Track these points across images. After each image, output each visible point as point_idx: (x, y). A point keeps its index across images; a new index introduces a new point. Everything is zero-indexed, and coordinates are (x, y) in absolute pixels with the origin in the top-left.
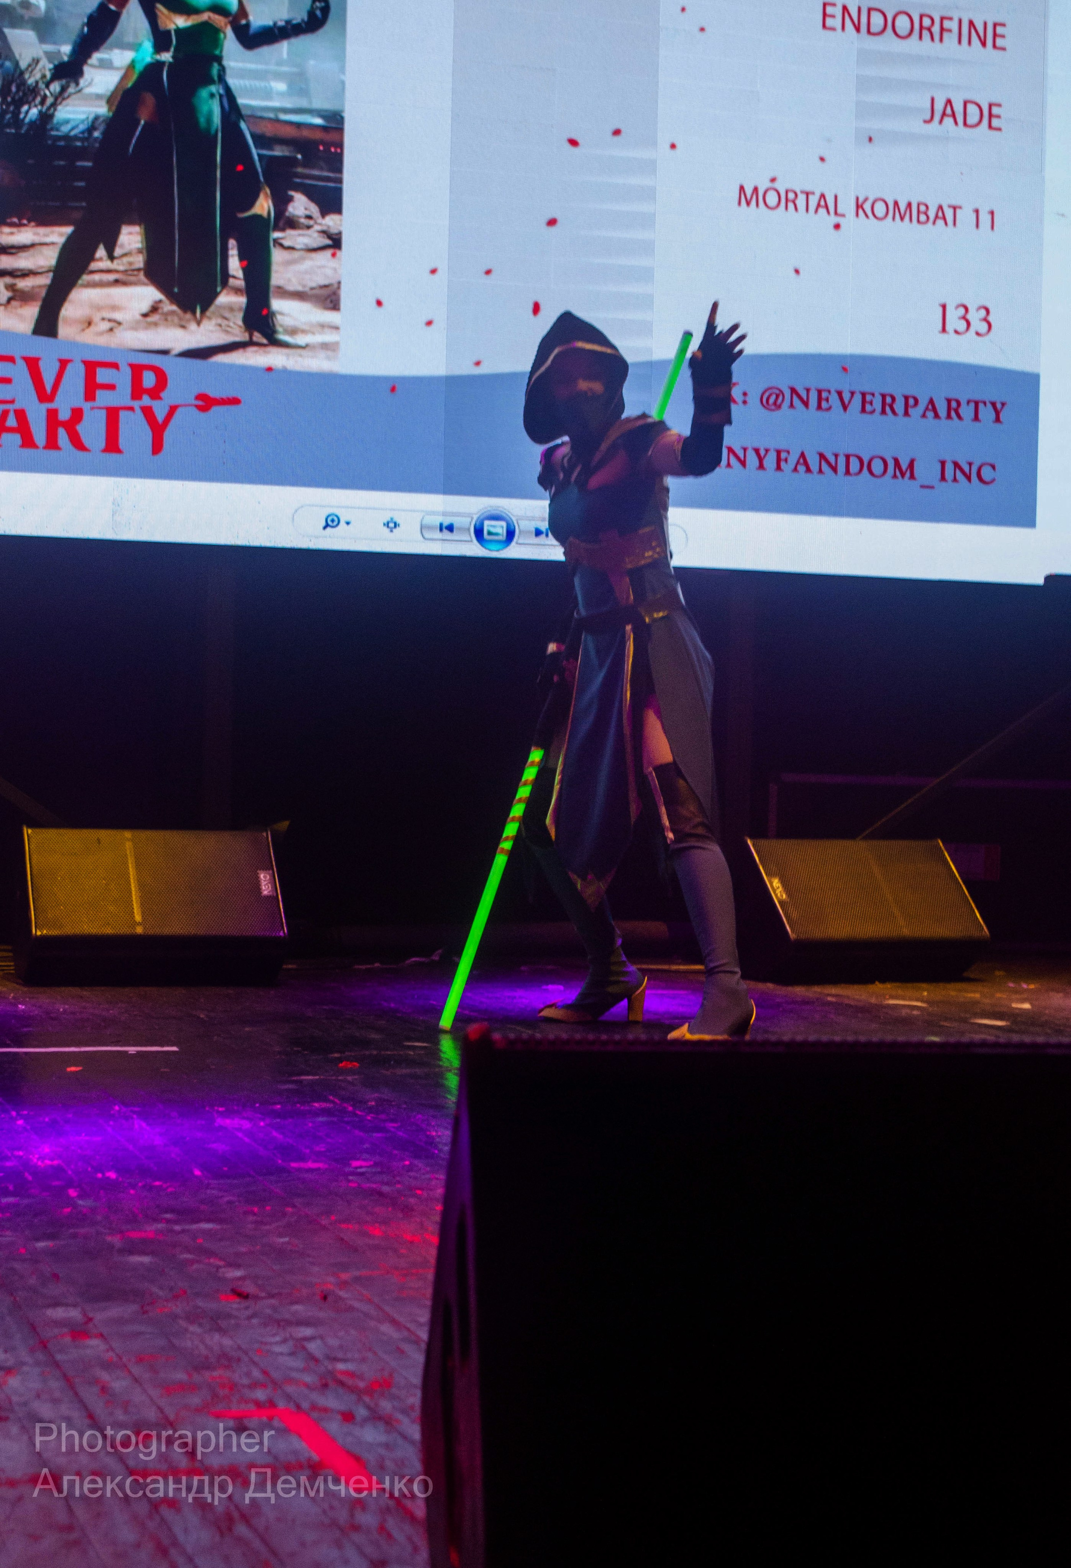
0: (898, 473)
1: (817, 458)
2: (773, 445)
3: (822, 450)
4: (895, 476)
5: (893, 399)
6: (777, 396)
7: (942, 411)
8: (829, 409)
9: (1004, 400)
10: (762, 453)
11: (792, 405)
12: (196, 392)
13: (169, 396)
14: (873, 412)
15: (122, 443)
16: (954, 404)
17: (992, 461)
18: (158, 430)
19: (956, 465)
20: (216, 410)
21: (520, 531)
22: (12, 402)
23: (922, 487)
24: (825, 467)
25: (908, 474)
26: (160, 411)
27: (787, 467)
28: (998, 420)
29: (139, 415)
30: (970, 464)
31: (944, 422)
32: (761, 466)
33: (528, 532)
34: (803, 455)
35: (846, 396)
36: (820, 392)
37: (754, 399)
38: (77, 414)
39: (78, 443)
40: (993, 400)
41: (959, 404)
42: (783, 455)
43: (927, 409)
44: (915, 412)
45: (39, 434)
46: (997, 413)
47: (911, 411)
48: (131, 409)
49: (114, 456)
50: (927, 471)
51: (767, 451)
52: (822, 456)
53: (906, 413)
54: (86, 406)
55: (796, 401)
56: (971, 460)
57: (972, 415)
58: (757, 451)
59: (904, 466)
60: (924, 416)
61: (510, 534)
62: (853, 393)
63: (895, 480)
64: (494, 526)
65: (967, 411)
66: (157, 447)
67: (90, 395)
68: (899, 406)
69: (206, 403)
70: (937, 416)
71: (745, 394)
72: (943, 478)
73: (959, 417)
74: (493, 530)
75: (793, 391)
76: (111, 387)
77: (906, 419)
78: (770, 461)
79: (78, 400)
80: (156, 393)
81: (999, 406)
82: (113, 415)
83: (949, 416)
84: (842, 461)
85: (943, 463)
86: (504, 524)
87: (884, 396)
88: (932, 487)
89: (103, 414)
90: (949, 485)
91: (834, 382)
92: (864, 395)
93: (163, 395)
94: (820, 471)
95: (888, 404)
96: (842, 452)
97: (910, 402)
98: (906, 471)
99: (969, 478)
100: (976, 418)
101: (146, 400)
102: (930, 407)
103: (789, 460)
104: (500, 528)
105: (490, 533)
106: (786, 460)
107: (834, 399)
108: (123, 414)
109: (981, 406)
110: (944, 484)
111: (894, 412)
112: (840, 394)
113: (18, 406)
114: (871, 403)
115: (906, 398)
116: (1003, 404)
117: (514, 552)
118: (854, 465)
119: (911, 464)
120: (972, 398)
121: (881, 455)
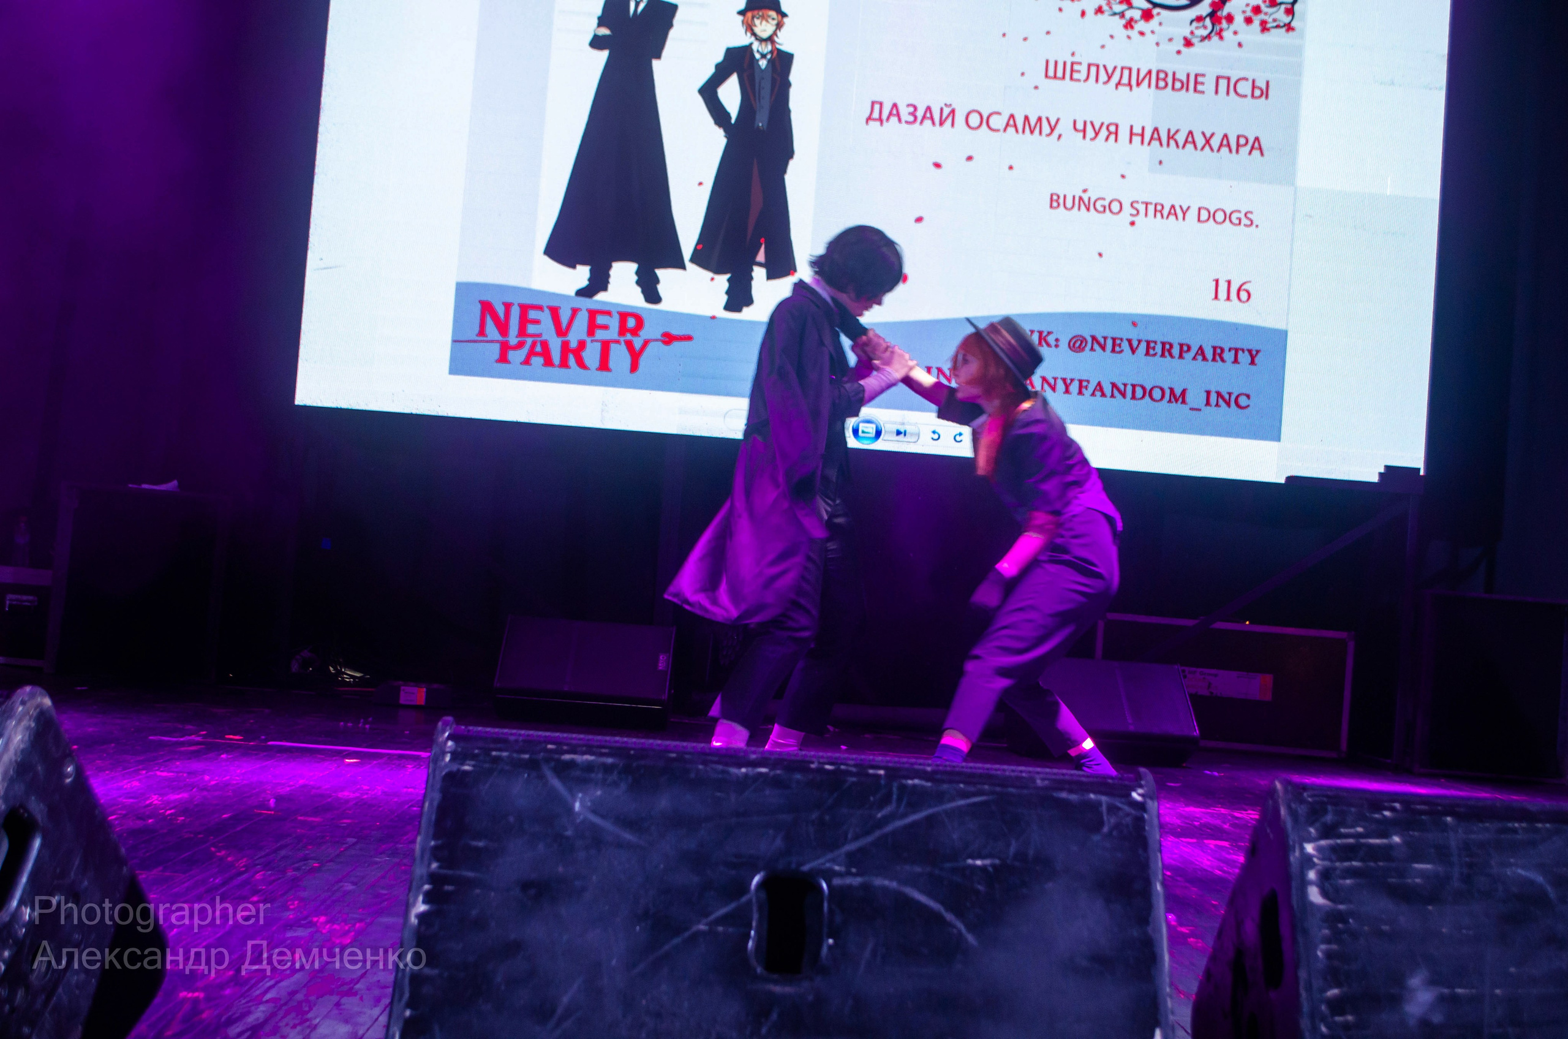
0: (1173, 399)
1: (1110, 386)
2: (1077, 377)
3: (1114, 380)
4: (1170, 401)
5: (1171, 346)
6: (1082, 342)
7: (1209, 354)
8: (1121, 351)
9: (1258, 348)
10: (1068, 381)
11: (1092, 349)
12: (662, 331)
13: (644, 334)
14: (1155, 355)
15: (611, 365)
16: (1219, 351)
17: (1247, 393)
18: (635, 356)
19: (1219, 394)
20: (676, 345)
21: (885, 432)
22: (540, 335)
23: (1192, 409)
24: (1116, 393)
25: (1181, 400)
26: (638, 343)
27: (1087, 393)
28: (1253, 363)
29: (623, 347)
30: (1230, 394)
31: (1210, 363)
32: (1067, 391)
33: (891, 432)
34: (1099, 384)
35: (1135, 343)
36: (1114, 340)
37: (1064, 344)
38: (582, 345)
39: (581, 364)
40: (1250, 348)
41: (1222, 350)
42: (1085, 384)
43: (1197, 353)
44: (1189, 356)
45: (556, 357)
46: (1253, 357)
47: (1185, 355)
48: (617, 342)
49: (605, 373)
50: (1196, 397)
51: (1072, 380)
52: (1114, 385)
53: (1181, 356)
54: (588, 340)
55: (1096, 346)
56: (1231, 391)
57: (1233, 359)
58: (1064, 380)
59: (1178, 392)
60: (1194, 358)
61: (878, 433)
62: (1140, 341)
63: (1170, 404)
64: (867, 427)
65: (1229, 356)
66: (634, 367)
67: (591, 332)
68: (1176, 351)
69: (669, 339)
70: (1205, 358)
71: (1057, 340)
73: (1223, 360)
74: (866, 430)
75: (1094, 338)
76: (605, 327)
77: (1181, 360)
78: (1074, 388)
79: (583, 336)
80: (635, 332)
81: (1254, 353)
82: (606, 346)
83: (1214, 359)
84: (1129, 389)
86: (874, 426)
87: (1164, 344)
88: (1199, 410)
89: (600, 343)
90: (1212, 410)
91: (1126, 332)
92: (1148, 342)
93: (642, 333)
94: (1112, 396)
95: (1167, 349)
96: (1130, 381)
97: (1184, 349)
98: (1180, 396)
99: (1228, 404)
100: (1236, 361)
101: (629, 336)
102: (1200, 352)
103: (1089, 389)
104: (871, 429)
105: (863, 432)
106: (1086, 387)
107: (1125, 345)
108: (613, 346)
109: (1240, 353)
110: (1208, 408)
111: (1171, 355)
112: (1130, 341)
113: (544, 338)
114: (1154, 348)
115: (1181, 345)
116: (1258, 352)
117: (880, 445)
118: (1139, 392)
119: (1184, 392)
120: (1233, 346)
121: (1161, 385)
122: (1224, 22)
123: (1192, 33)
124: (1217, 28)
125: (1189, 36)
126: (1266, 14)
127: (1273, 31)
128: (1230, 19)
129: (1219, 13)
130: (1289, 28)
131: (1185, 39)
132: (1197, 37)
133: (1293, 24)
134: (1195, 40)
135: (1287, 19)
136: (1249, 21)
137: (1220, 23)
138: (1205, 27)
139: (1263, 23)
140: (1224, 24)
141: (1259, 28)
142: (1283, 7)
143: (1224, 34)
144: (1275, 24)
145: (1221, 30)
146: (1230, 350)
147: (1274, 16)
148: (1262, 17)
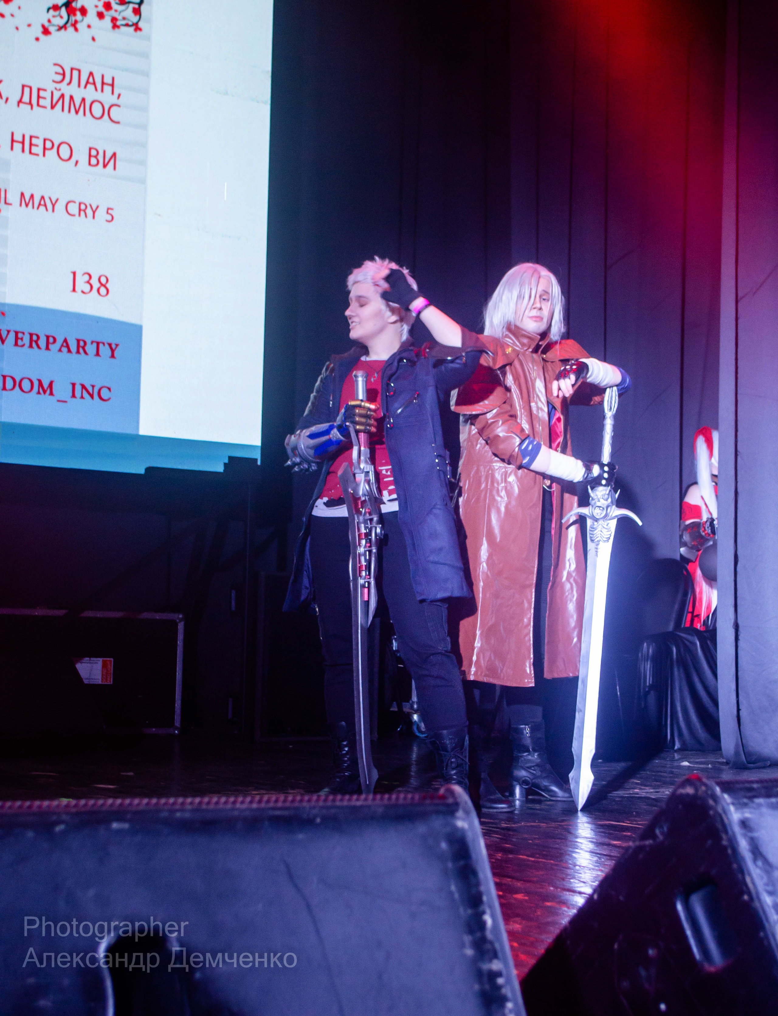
0: (41, 391)
4: (39, 393)
5: (38, 337)
7: (74, 348)
9: (117, 343)
14: (23, 346)
16: (82, 343)
17: (108, 386)
19: (83, 387)
23: (59, 401)
25: (48, 392)
28: (113, 356)
30: (93, 386)
31: (74, 355)
35: (4, 333)
40: (110, 341)
41: (85, 343)
43: (62, 346)
44: (54, 348)
46: (113, 351)
47: (51, 346)
50: (62, 390)
53: (47, 348)
56: (93, 384)
57: (95, 352)
59: (46, 385)
60: (60, 350)
62: (9, 332)
63: (39, 396)
65: (92, 349)
68: (42, 343)
70: (69, 351)
72: (74, 396)
73: (86, 353)
77: (47, 352)
81: (114, 346)
83: (78, 352)
85: (74, 385)
87: (31, 335)
88: (66, 402)
90: (78, 400)
92: (17, 333)
95: (34, 341)
97: (50, 340)
98: (47, 388)
99: (92, 396)
100: (98, 354)
102: (65, 344)
109: (101, 346)
110: (74, 399)
111: (38, 347)
114: (22, 339)
115: (48, 337)
116: (117, 345)
118: (9, 383)
119: (51, 385)
120: (94, 340)
121: (29, 376)
122: (78, 13)
123: (49, 21)
124: (73, 19)
125: (46, 24)
126: (116, 11)
127: (123, 29)
128: (84, 11)
129: (74, 4)
130: (137, 28)
131: (43, 26)
132: (54, 25)
133: (141, 25)
134: (52, 29)
135: (135, 19)
136: (101, 16)
137: (75, 15)
138: (61, 17)
139: (114, 20)
140: (79, 16)
141: (110, 25)
142: (131, 6)
143: (79, 26)
144: (124, 22)
145: (76, 22)
146: (92, 342)
147: (125, 14)
148: (112, 13)
